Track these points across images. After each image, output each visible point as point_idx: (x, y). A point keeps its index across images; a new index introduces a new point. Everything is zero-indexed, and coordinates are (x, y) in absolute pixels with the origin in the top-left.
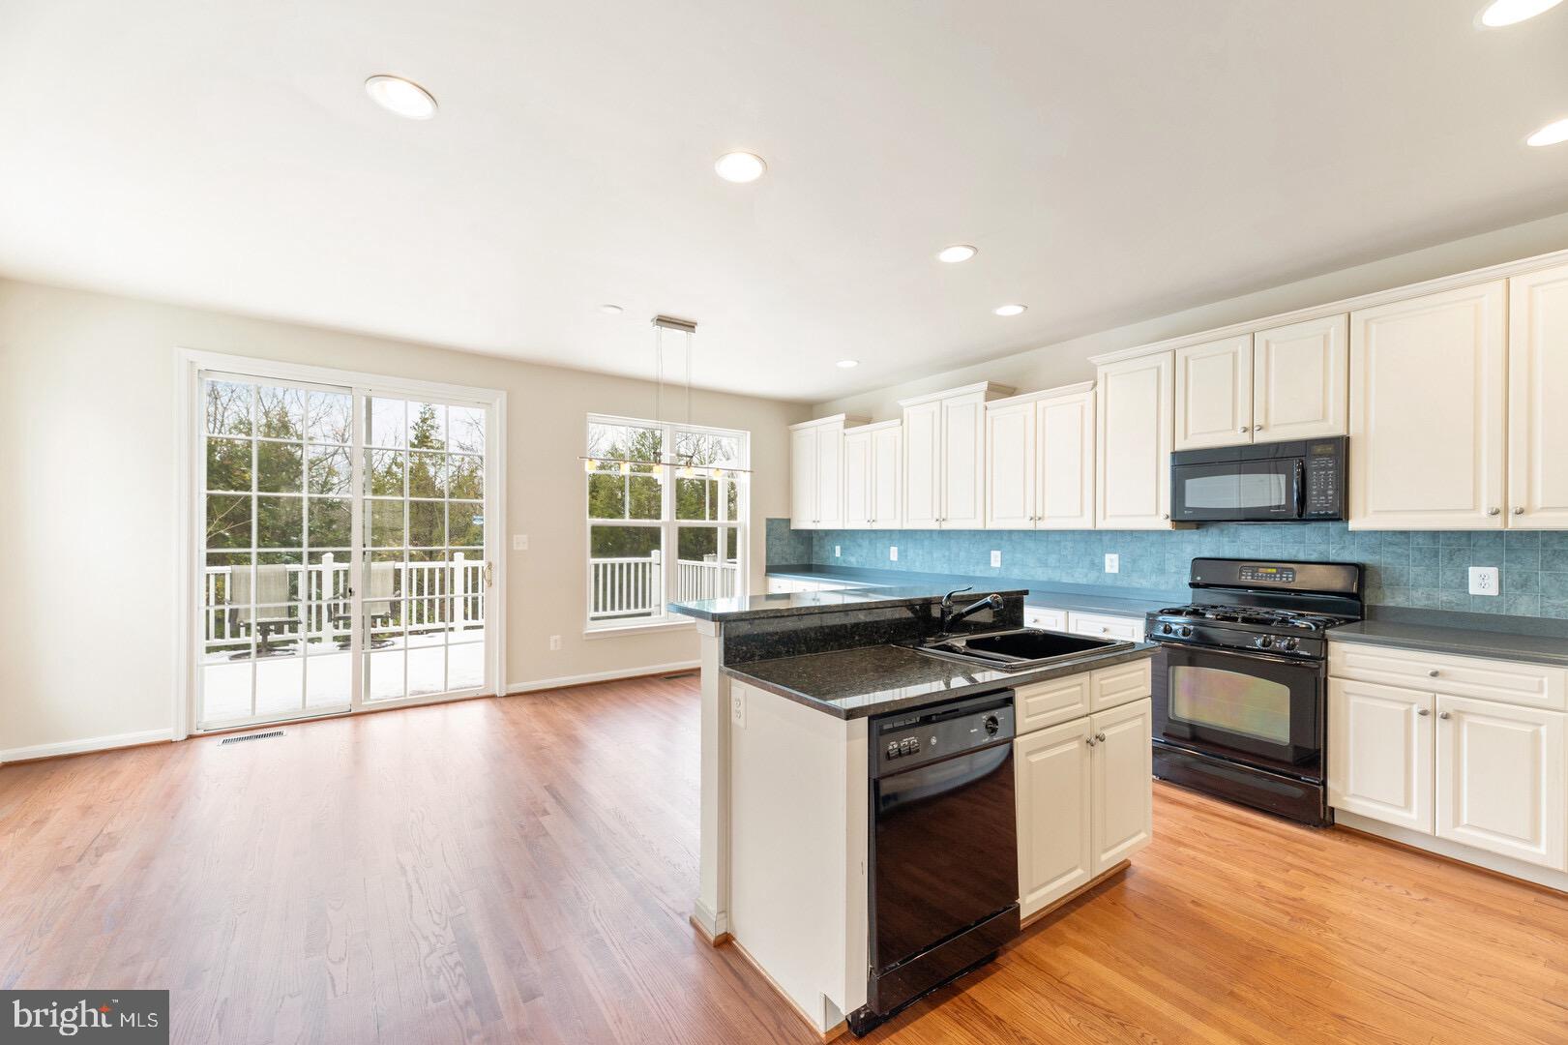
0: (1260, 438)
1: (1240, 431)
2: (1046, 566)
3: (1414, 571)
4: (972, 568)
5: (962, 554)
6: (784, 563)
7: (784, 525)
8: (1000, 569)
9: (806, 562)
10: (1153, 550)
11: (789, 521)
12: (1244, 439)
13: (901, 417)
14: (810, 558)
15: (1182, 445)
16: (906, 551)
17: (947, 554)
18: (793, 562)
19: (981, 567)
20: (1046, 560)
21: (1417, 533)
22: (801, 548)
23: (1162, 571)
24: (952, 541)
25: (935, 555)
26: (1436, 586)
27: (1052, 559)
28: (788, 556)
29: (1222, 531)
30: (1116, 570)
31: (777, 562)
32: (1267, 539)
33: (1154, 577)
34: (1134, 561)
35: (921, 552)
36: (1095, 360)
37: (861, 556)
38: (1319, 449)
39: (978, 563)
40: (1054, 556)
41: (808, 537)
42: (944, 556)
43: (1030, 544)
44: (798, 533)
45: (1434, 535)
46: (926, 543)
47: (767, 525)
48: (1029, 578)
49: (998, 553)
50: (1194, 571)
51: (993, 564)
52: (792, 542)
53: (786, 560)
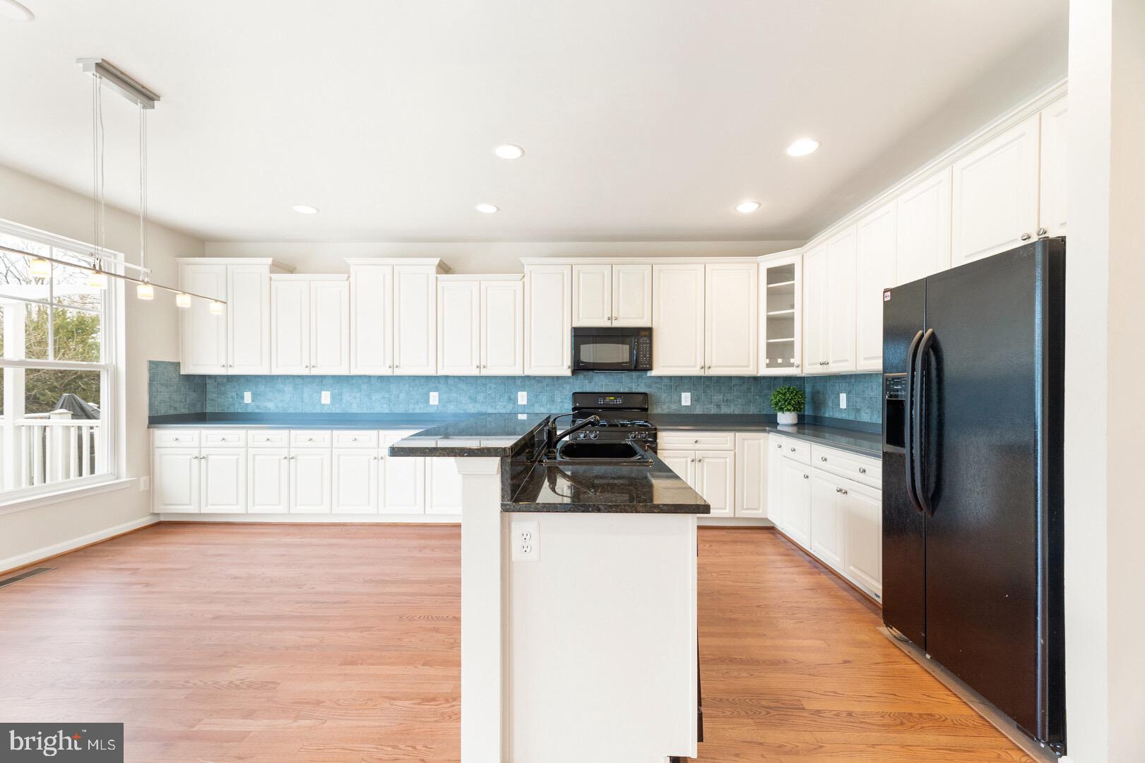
0: (616, 324)
1: (606, 319)
2: (476, 401)
3: (664, 396)
4: (411, 406)
5: (402, 396)
6: (172, 412)
7: (171, 369)
8: (437, 406)
9: (198, 410)
10: (548, 389)
11: (178, 364)
12: (607, 324)
13: (348, 273)
14: (203, 405)
15: (576, 324)
16: (340, 394)
17: (386, 396)
18: (184, 411)
19: (421, 405)
20: (476, 397)
21: (665, 377)
22: (193, 396)
23: (552, 401)
24: (392, 385)
25: (374, 398)
26: (671, 402)
27: (480, 397)
28: (177, 405)
29: (585, 376)
30: (525, 403)
31: (163, 411)
32: (607, 381)
33: (548, 406)
34: (537, 396)
35: (358, 395)
36: (523, 260)
37: (282, 401)
38: (644, 333)
39: (417, 402)
40: (483, 395)
41: (199, 383)
42: (383, 398)
43: (463, 386)
44: (189, 378)
45: (671, 378)
46: (364, 387)
47: (150, 370)
48: (462, 412)
49: (436, 394)
50: (575, 401)
51: (431, 402)
52: (183, 389)
53: (175, 409)
